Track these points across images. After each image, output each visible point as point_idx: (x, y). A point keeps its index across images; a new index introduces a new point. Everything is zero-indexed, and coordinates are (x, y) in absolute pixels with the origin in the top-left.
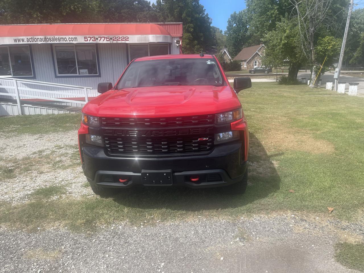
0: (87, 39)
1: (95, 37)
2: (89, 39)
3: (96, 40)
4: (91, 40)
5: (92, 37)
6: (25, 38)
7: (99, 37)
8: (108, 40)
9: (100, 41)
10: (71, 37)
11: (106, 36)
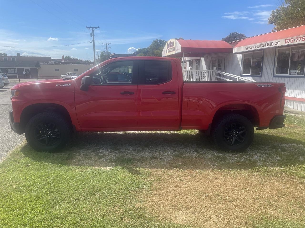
0: (287, 41)
1: (293, 39)
2: (288, 41)
3: (294, 41)
4: (290, 42)
5: (291, 39)
6: (250, 46)
7: (296, 38)
8: (303, 39)
9: (296, 41)
10: (276, 41)
11: (302, 36)
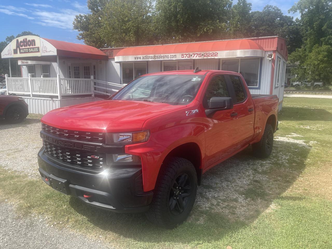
0: (184, 56)
1: (190, 54)
2: (185, 56)
3: (190, 56)
4: (187, 57)
5: (188, 54)
6: (141, 56)
7: (193, 54)
8: (200, 56)
9: (193, 57)
10: (172, 55)
11: (198, 53)
